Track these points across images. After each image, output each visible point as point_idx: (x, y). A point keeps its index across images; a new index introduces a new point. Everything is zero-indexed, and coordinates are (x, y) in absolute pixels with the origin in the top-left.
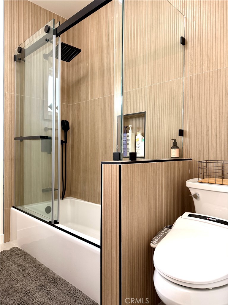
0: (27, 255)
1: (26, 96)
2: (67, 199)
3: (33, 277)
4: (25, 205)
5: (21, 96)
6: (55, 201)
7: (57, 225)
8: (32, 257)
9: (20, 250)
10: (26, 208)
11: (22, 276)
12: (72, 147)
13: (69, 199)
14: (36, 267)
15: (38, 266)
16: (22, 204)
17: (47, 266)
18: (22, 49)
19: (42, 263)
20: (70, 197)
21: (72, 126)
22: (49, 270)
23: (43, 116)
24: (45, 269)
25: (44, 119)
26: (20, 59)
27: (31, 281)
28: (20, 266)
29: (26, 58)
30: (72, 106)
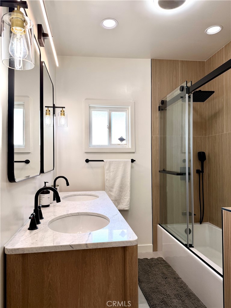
0: (169, 266)
1: (167, 136)
2: (205, 224)
3: (172, 286)
4: (168, 224)
5: (163, 137)
6: (194, 224)
7: (191, 248)
8: (173, 269)
9: (164, 261)
10: (169, 227)
11: (164, 282)
12: (209, 176)
13: (207, 225)
14: (175, 278)
15: (177, 278)
16: (166, 223)
17: (184, 281)
18: (164, 102)
19: (180, 277)
20: (208, 223)
21: (209, 156)
22: (185, 284)
23: (182, 150)
24: (182, 282)
25: (183, 152)
26: (162, 110)
27: (170, 288)
28: (163, 273)
29: (168, 108)
30: (208, 137)
